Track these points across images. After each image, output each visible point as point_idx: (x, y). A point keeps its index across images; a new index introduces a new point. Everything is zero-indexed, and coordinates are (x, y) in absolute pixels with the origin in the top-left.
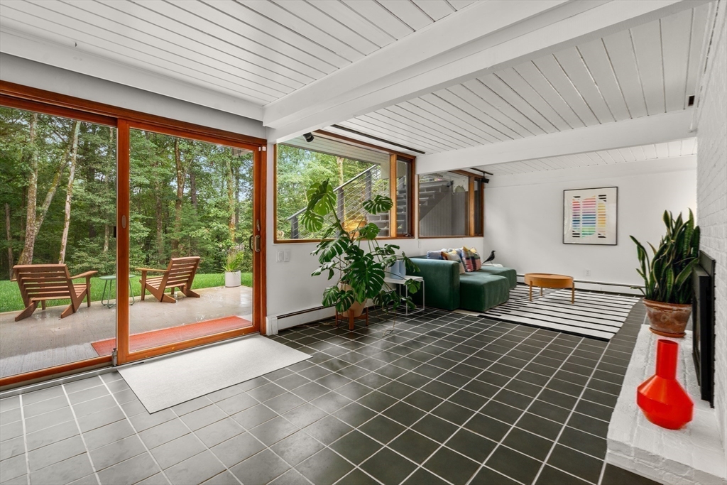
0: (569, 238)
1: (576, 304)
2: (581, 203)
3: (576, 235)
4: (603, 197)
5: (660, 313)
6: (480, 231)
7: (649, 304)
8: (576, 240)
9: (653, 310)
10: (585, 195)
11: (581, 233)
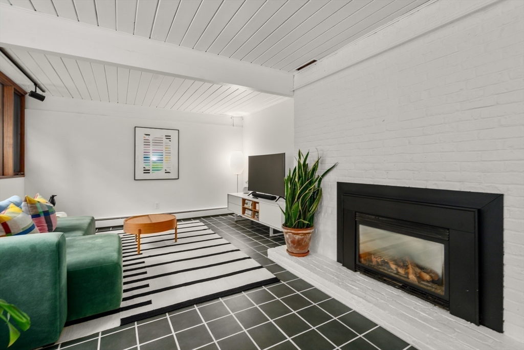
0: (140, 174)
1: (179, 241)
2: (151, 141)
3: (147, 171)
4: (168, 137)
5: (303, 238)
6: (20, 170)
7: (296, 232)
8: (147, 176)
9: (297, 237)
10: (155, 134)
11: (151, 169)
